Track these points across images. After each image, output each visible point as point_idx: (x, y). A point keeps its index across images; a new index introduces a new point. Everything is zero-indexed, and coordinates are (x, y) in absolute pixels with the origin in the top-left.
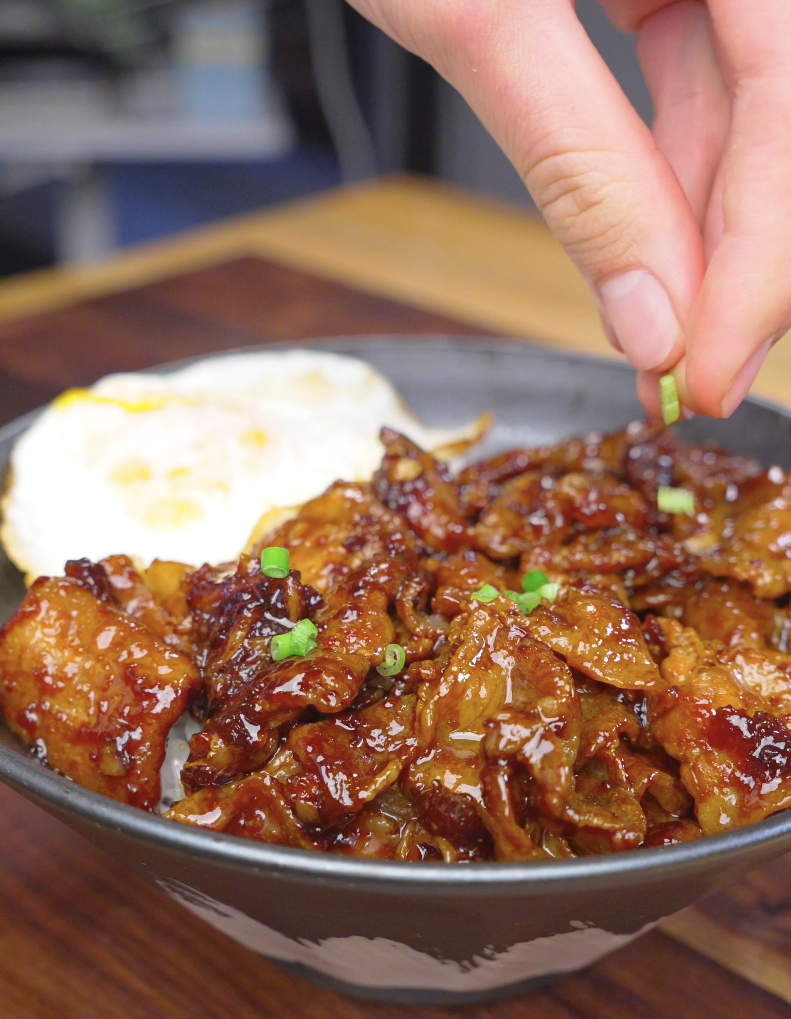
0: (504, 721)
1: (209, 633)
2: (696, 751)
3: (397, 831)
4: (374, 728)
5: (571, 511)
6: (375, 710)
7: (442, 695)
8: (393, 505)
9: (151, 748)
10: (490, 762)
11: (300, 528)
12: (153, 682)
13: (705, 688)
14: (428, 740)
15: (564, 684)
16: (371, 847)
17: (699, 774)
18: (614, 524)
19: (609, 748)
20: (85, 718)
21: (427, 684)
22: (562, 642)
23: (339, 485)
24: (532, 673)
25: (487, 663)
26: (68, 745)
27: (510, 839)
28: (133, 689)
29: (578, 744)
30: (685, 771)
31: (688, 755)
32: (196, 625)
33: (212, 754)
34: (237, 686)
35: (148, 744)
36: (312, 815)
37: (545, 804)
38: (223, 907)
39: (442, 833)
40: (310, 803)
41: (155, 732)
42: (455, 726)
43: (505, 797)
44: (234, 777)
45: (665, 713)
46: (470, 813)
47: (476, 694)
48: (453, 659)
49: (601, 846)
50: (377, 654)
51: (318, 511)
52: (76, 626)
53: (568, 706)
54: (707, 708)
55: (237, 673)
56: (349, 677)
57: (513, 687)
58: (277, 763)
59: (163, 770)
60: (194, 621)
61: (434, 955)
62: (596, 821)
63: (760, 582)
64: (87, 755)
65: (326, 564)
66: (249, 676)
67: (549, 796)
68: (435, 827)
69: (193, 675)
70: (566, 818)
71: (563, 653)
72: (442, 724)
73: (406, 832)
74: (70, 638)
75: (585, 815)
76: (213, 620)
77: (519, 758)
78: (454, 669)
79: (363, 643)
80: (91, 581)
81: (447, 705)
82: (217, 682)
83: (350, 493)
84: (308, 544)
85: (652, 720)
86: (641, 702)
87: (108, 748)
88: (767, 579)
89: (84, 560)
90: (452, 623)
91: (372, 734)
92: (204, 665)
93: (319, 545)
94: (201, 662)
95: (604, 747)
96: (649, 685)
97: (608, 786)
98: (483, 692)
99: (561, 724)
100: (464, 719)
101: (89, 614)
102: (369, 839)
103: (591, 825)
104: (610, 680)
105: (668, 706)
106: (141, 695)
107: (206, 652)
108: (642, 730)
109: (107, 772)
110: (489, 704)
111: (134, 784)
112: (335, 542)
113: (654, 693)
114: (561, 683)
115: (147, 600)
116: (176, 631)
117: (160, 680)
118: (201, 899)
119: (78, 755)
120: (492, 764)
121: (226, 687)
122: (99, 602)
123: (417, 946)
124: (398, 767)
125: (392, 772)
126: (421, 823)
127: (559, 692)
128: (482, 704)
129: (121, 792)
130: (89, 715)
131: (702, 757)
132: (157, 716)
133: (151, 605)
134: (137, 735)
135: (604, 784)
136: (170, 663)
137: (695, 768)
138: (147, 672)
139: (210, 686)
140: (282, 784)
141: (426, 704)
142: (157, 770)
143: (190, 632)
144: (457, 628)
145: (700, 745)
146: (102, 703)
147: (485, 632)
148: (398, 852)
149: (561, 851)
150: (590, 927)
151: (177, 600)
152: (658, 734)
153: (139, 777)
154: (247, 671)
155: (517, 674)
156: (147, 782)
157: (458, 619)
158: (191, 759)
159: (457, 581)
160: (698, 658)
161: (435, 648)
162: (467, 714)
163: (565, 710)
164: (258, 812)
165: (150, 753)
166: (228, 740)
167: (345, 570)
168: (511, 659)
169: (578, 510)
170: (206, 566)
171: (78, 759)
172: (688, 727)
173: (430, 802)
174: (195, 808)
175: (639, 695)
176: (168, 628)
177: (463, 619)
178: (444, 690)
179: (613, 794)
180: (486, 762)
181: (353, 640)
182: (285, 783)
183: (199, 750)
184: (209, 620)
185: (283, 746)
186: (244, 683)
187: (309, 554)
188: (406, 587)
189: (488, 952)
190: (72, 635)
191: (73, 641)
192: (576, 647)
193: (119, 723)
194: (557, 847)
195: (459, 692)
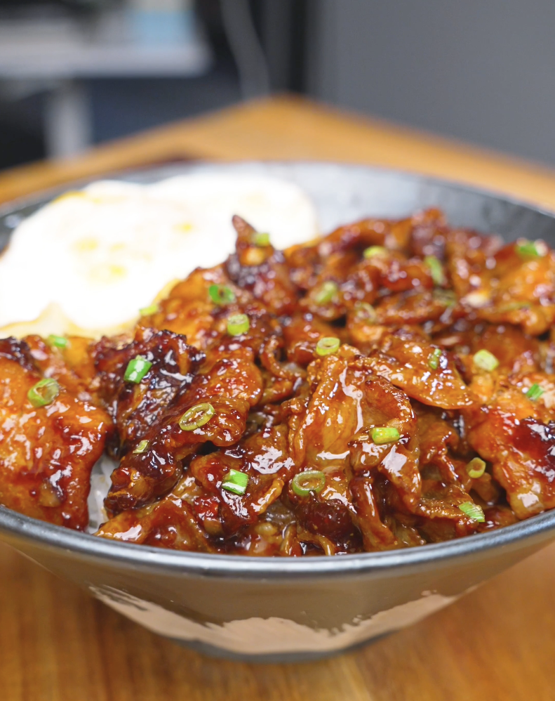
0: (365, 441)
1: (116, 388)
2: (505, 453)
3: (281, 533)
4: (258, 454)
5: (379, 279)
6: (255, 440)
7: (308, 424)
8: (242, 283)
9: (79, 483)
10: (357, 474)
11: (175, 304)
12: (78, 429)
13: (509, 404)
14: (301, 461)
15: (405, 408)
16: (260, 547)
17: (509, 471)
18: (411, 287)
19: (440, 456)
20: (23, 463)
21: (296, 417)
22: (399, 377)
23: (198, 271)
24: (379, 401)
25: (340, 396)
26: (10, 486)
27: (377, 533)
28: (62, 436)
29: (419, 454)
30: (497, 469)
31: (499, 456)
32: (104, 384)
33: (132, 484)
34: (144, 429)
35: (77, 479)
36: (216, 529)
37: (403, 503)
38: (143, 603)
39: (322, 531)
40: (214, 520)
41: (82, 469)
42: (320, 449)
43: (370, 501)
44: (149, 501)
45: (477, 426)
46: (344, 514)
47: (335, 422)
48: (315, 395)
49: (445, 532)
50: (253, 396)
51: (186, 291)
52: (9, 391)
53: (410, 424)
54: (511, 419)
55: (143, 418)
56: (238, 418)
57: (363, 413)
58: (181, 488)
59: (90, 499)
60: (102, 380)
61: (311, 626)
62: (444, 513)
63: (529, 324)
64: (27, 492)
65: (198, 330)
66: (153, 421)
67: (406, 497)
68: (316, 527)
69: (108, 423)
70: (420, 512)
71: (401, 385)
72: (310, 447)
73: (287, 533)
74: (5, 400)
75: (435, 509)
76: (118, 378)
77: (380, 469)
78: (316, 403)
79: (241, 387)
80: (18, 355)
81: (313, 432)
82: (128, 427)
83: (208, 276)
84: (182, 316)
85: (468, 431)
86: (458, 418)
87: (45, 485)
88: (533, 321)
89: (11, 338)
90: (309, 368)
91: (256, 459)
92: (115, 413)
93: (191, 316)
94: (113, 411)
95: (437, 455)
96: (468, 404)
97: (444, 485)
98: (340, 419)
99: (406, 440)
100: (327, 442)
101: (19, 381)
102: (259, 541)
103: (439, 516)
104: (438, 403)
105: (481, 420)
106: (68, 441)
107: (115, 403)
108: (461, 440)
109: (46, 505)
110: (345, 428)
111: (67, 512)
112: (205, 313)
113: (469, 411)
114: (403, 408)
115: (60, 368)
116: (87, 390)
117: (83, 428)
118: (125, 599)
119: (20, 492)
120: (358, 476)
121: (135, 431)
122: (26, 371)
123: (299, 621)
124: (281, 484)
125: (276, 489)
126: (301, 525)
127: (402, 414)
128: (340, 429)
129: (58, 520)
130: (26, 460)
131: (510, 457)
132: (81, 457)
133: (64, 371)
134: (67, 472)
135: (439, 484)
136: (89, 414)
137: (505, 466)
138: (72, 422)
139: (122, 431)
140: (190, 505)
141: (296, 432)
142: (85, 500)
143: (99, 390)
144: (314, 370)
145: (508, 448)
146: (36, 449)
147: (337, 373)
148: (282, 548)
149: (413, 538)
150: (433, 593)
151: (84, 366)
152: (473, 442)
153: (71, 506)
154: (150, 416)
155: (366, 403)
156: (78, 510)
157: (313, 364)
158: (113, 489)
159: (302, 336)
160: (495, 382)
161: (295, 388)
162: (328, 438)
163: (408, 428)
164: (171, 528)
165: (78, 486)
166: (144, 472)
167: (215, 334)
168: (360, 393)
169: (385, 278)
170: (104, 338)
171: (20, 495)
172: (498, 435)
173: (310, 508)
174: (120, 528)
175: (457, 413)
176: (80, 388)
177: (317, 364)
178: (309, 420)
179: (449, 491)
180: (352, 474)
181: (234, 386)
182: (192, 504)
183: (120, 482)
184: (115, 378)
185: (186, 474)
186: (150, 426)
187: (185, 324)
188: (266, 343)
189: (356, 620)
190: (7, 398)
191: (7, 402)
192: (410, 380)
193: (52, 465)
194: (409, 535)
195: (322, 421)
